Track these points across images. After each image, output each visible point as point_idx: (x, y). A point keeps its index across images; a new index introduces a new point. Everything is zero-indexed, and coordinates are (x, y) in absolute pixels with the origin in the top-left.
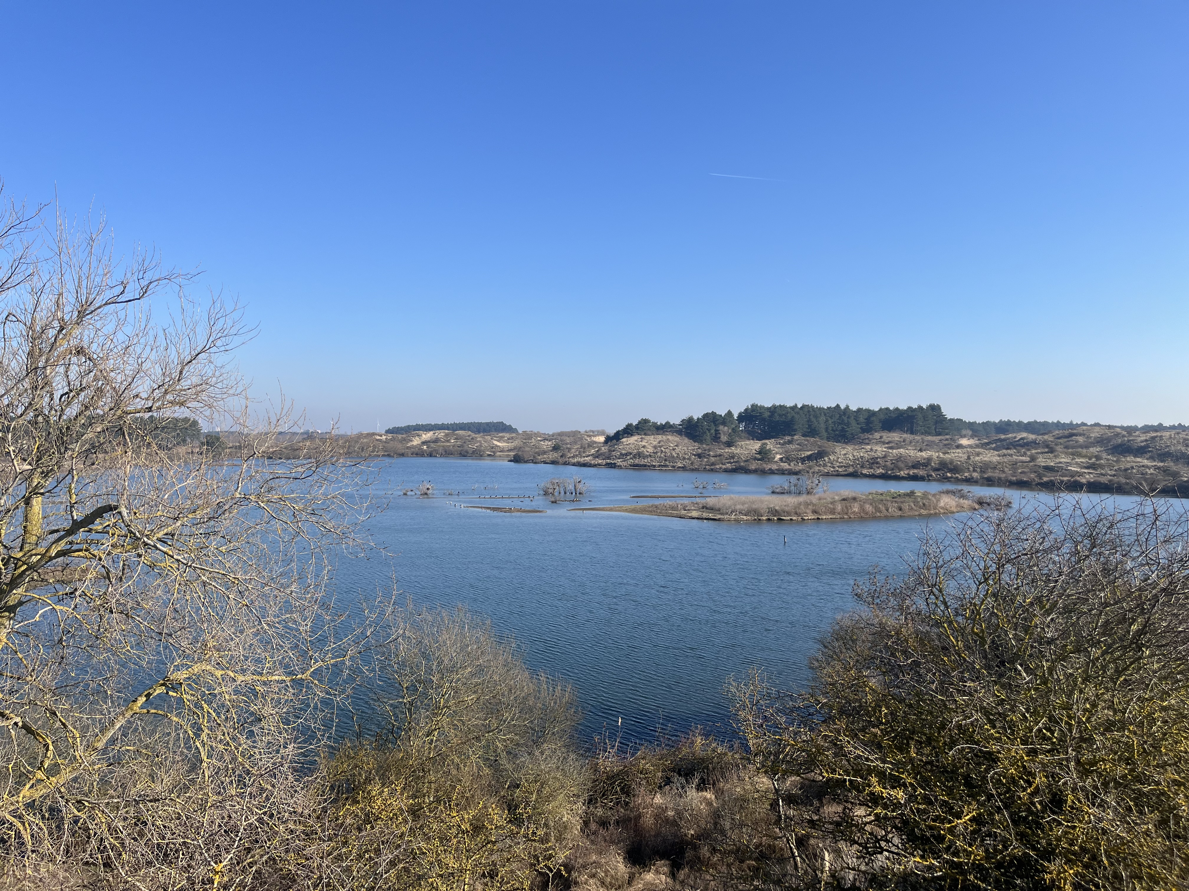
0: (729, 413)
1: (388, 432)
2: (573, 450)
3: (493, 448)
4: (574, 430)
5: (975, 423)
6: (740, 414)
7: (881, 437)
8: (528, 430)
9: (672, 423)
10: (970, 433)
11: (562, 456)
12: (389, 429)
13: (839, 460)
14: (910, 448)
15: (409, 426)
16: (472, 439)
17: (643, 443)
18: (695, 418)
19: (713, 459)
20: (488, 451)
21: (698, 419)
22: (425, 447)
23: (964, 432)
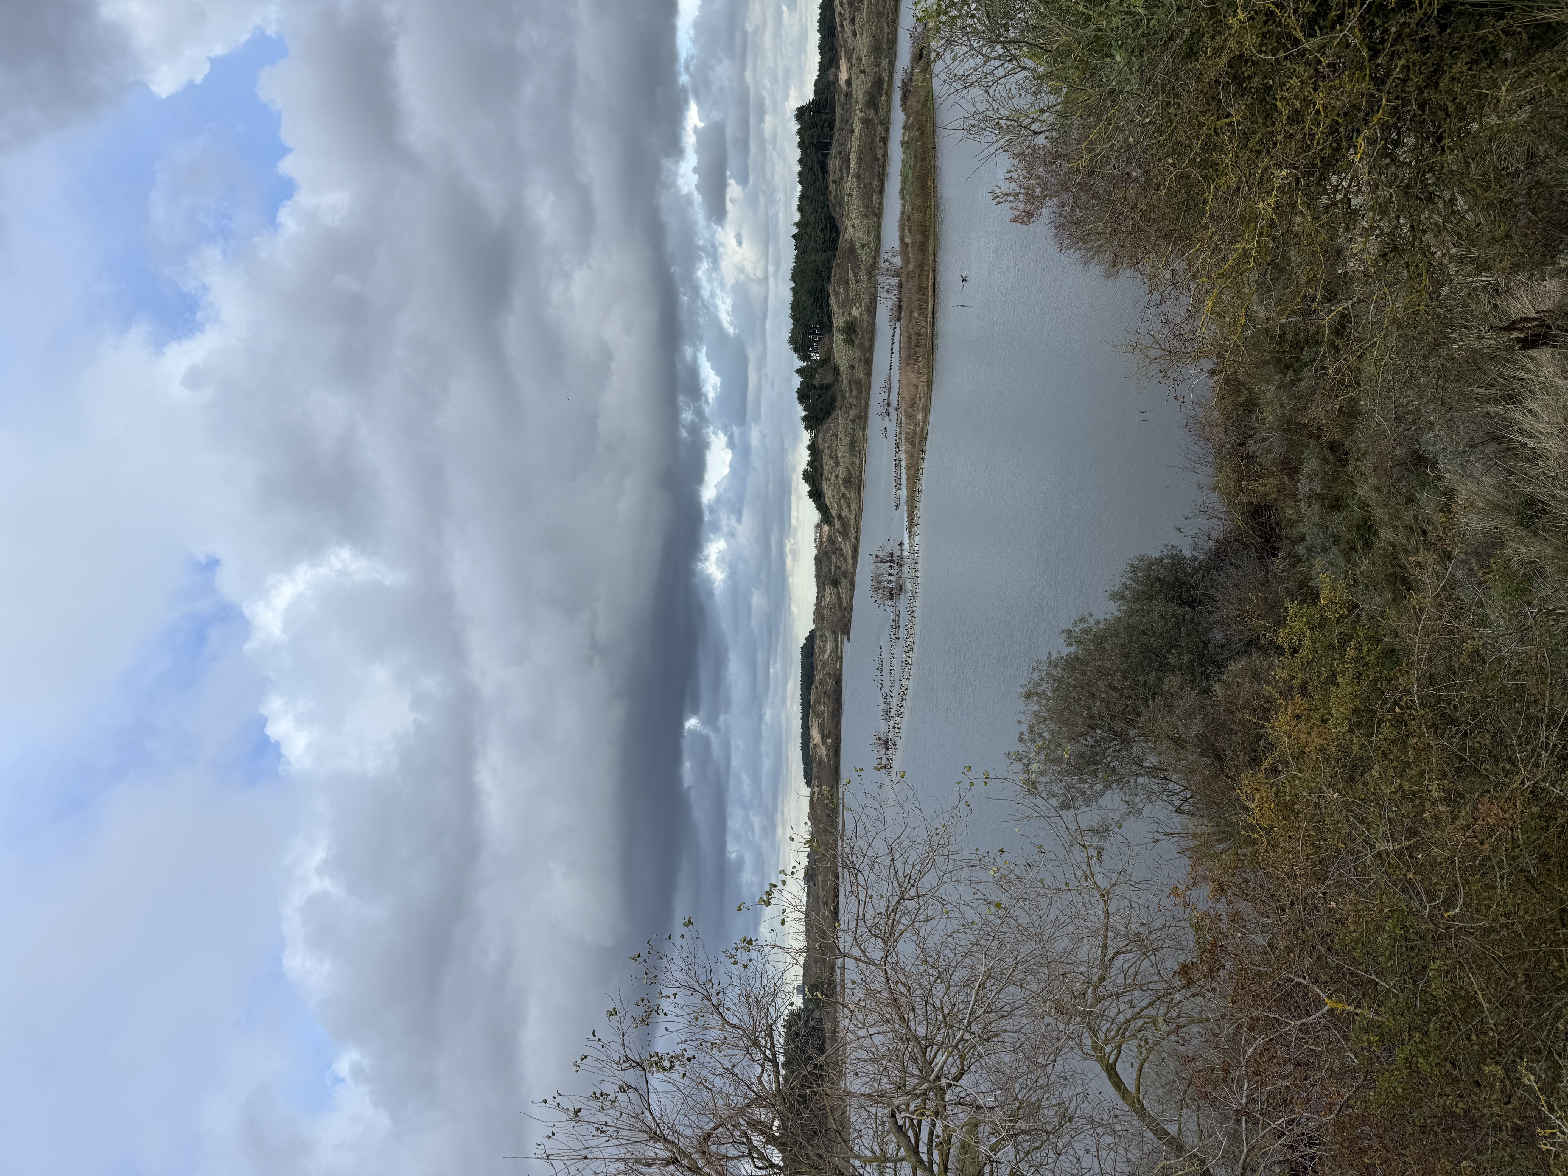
0: (800, 371)
1: (809, 783)
2: (839, 564)
3: (832, 660)
4: (814, 562)
5: (820, 63)
6: (800, 358)
7: (835, 182)
8: (812, 617)
9: (809, 443)
10: (833, 70)
11: (845, 577)
12: (806, 783)
13: (861, 235)
14: (849, 147)
15: (803, 759)
16: (820, 683)
17: (833, 477)
18: (803, 414)
19: (854, 393)
20: (835, 665)
21: (804, 410)
22: (829, 741)
23: (831, 78)
